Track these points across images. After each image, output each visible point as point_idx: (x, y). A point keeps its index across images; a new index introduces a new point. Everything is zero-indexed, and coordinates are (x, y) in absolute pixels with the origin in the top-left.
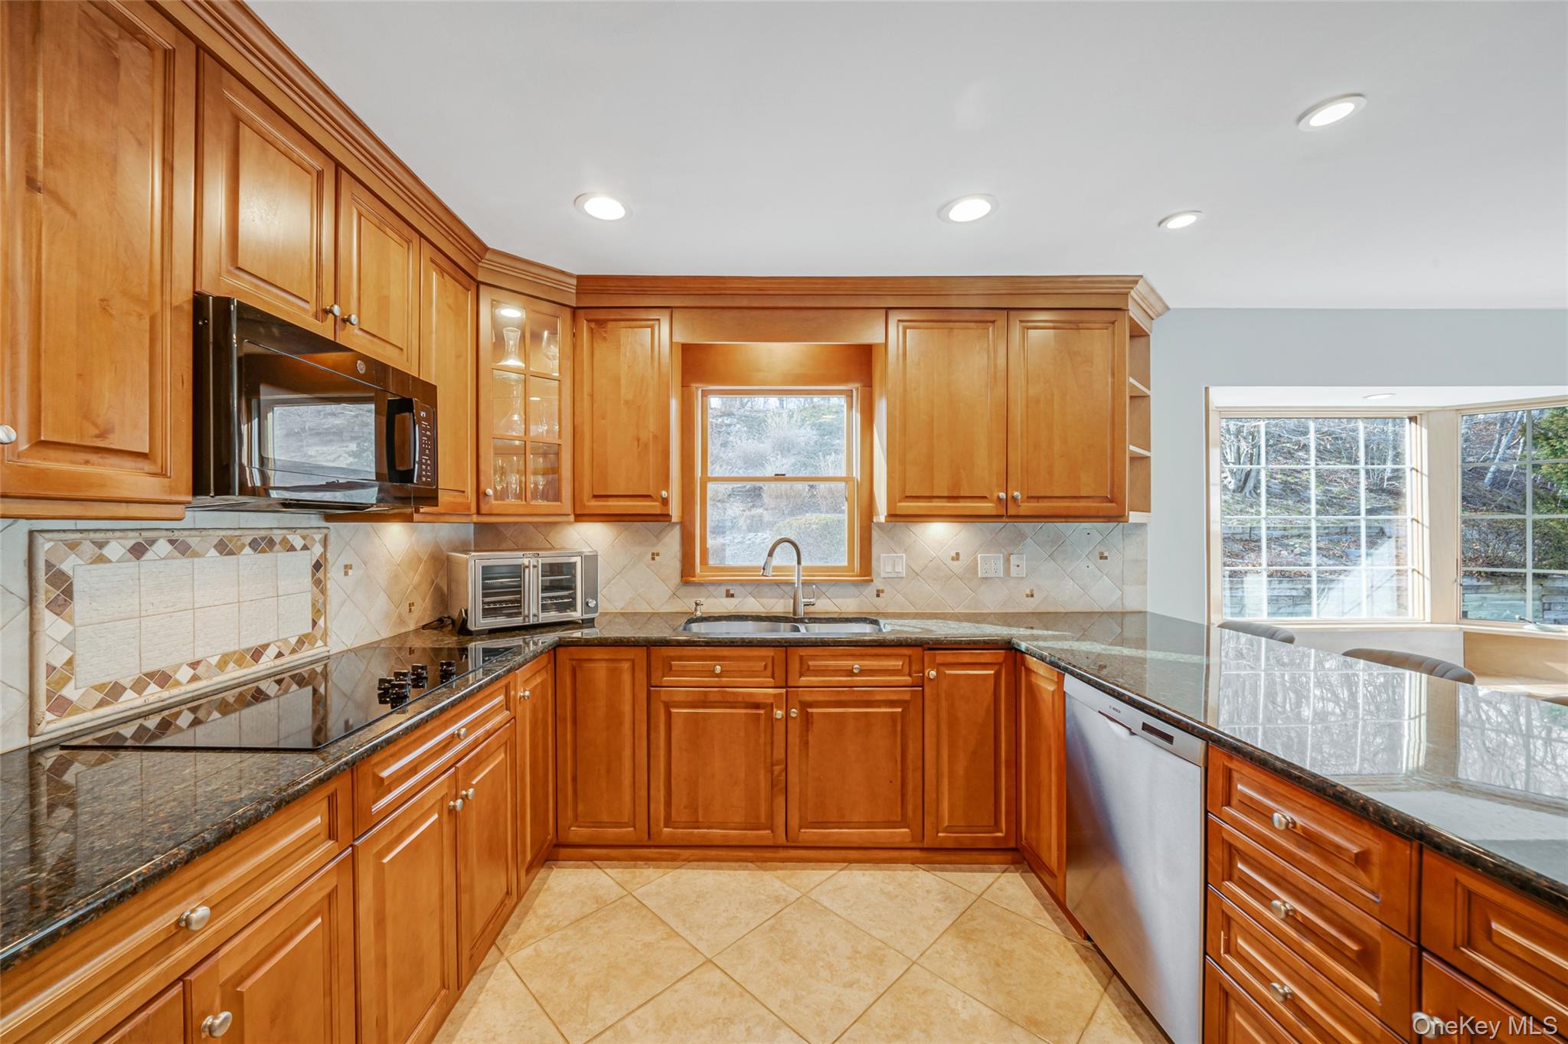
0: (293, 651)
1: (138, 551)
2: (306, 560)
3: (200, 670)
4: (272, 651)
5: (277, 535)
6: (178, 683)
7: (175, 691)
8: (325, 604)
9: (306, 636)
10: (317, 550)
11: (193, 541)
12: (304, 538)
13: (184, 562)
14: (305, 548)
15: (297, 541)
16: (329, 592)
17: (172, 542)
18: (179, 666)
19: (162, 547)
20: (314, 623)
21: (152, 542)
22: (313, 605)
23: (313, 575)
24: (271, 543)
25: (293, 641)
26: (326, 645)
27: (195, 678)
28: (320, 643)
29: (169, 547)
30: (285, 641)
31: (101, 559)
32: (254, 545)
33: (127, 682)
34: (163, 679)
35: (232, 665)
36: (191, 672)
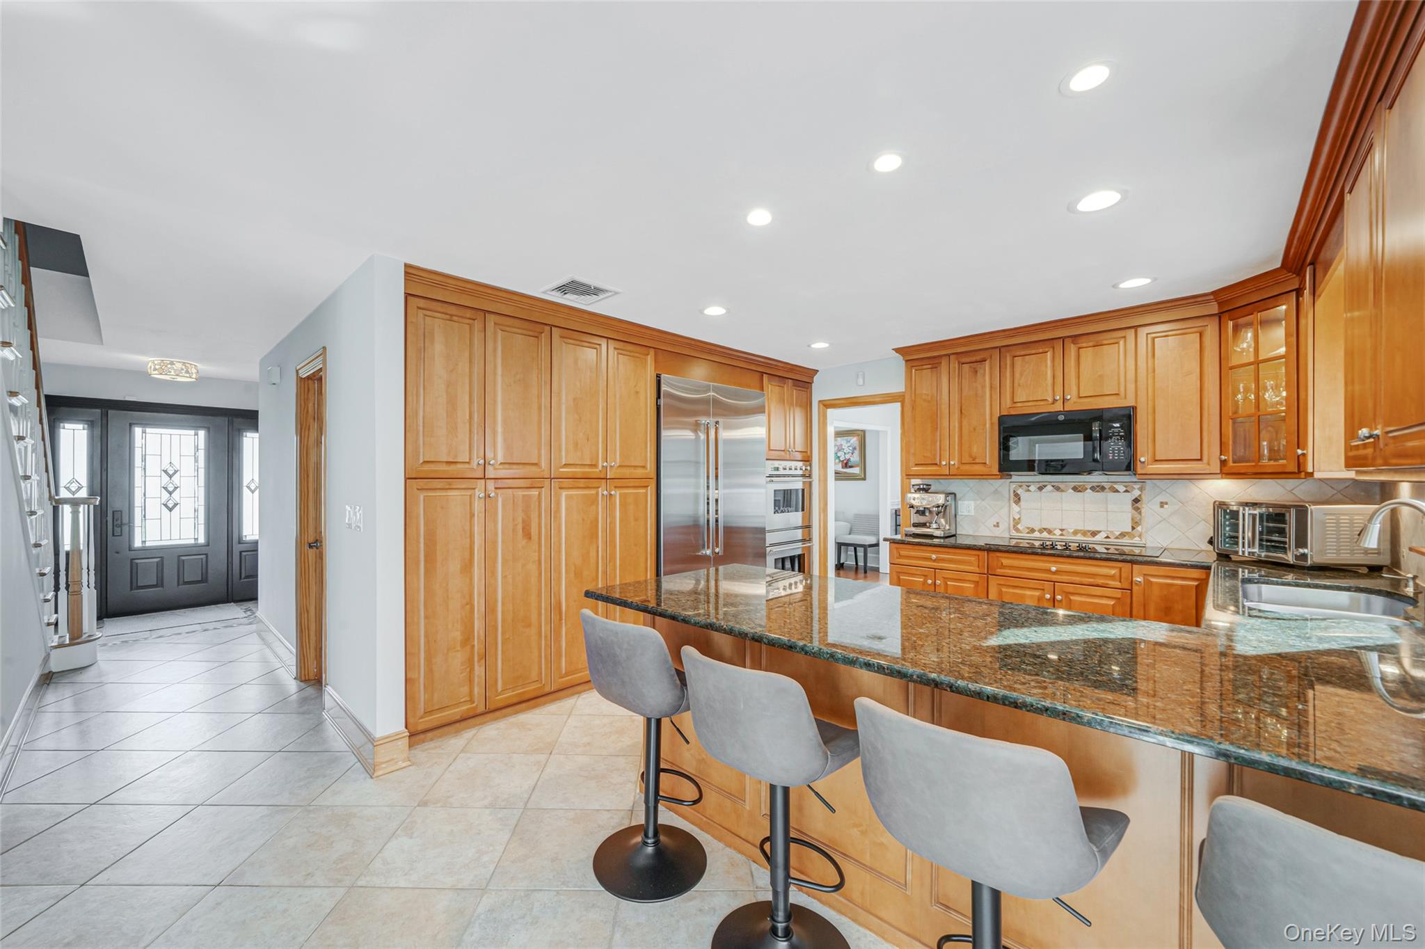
0: (1117, 538)
1: (1041, 489)
2: (1129, 498)
3: (1064, 533)
4: (1103, 535)
5: (1107, 486)
6: (1054, 534)
7: (1052, 537)
8: (1140, 520)
9: (1127, 533)
10: (1136, 493)
11: (1062, 486)
12: (1126, 487)
13: (1058, 494)
14: (1127, 491)
15: (1121, 488)
16: (1143, 515)
17: (1053, 486)
18: (1055, 529)
19: (1049, 488)
20: (1133, 528)
21: (1045, 486)
22: (1132, 519)
23: (1133, 505)
24: (1103, 489)
25: (1118, 533)
26: (1141, 541)
27: (1061, 535)
28: (1137, 538)
29: (1052, 488)
30: (1112, 532)
31: (1029, 491)
32: (1093, 488)
33: (1036, 529)
34: (1050, 532)
35: (1080, 535)
36: (1060, 532)
